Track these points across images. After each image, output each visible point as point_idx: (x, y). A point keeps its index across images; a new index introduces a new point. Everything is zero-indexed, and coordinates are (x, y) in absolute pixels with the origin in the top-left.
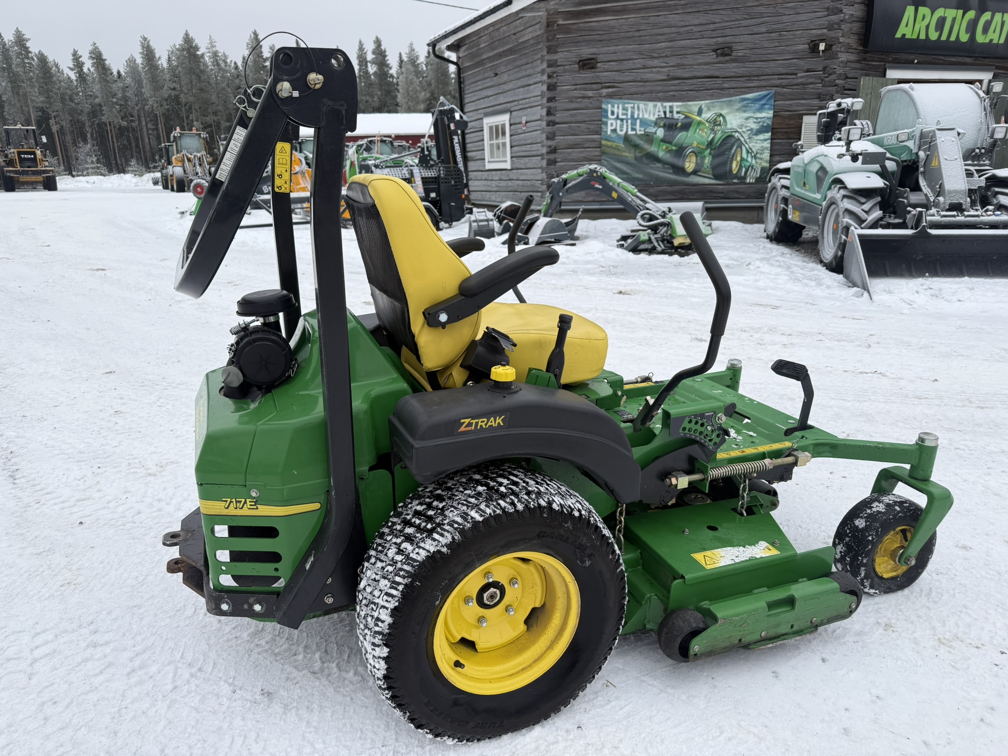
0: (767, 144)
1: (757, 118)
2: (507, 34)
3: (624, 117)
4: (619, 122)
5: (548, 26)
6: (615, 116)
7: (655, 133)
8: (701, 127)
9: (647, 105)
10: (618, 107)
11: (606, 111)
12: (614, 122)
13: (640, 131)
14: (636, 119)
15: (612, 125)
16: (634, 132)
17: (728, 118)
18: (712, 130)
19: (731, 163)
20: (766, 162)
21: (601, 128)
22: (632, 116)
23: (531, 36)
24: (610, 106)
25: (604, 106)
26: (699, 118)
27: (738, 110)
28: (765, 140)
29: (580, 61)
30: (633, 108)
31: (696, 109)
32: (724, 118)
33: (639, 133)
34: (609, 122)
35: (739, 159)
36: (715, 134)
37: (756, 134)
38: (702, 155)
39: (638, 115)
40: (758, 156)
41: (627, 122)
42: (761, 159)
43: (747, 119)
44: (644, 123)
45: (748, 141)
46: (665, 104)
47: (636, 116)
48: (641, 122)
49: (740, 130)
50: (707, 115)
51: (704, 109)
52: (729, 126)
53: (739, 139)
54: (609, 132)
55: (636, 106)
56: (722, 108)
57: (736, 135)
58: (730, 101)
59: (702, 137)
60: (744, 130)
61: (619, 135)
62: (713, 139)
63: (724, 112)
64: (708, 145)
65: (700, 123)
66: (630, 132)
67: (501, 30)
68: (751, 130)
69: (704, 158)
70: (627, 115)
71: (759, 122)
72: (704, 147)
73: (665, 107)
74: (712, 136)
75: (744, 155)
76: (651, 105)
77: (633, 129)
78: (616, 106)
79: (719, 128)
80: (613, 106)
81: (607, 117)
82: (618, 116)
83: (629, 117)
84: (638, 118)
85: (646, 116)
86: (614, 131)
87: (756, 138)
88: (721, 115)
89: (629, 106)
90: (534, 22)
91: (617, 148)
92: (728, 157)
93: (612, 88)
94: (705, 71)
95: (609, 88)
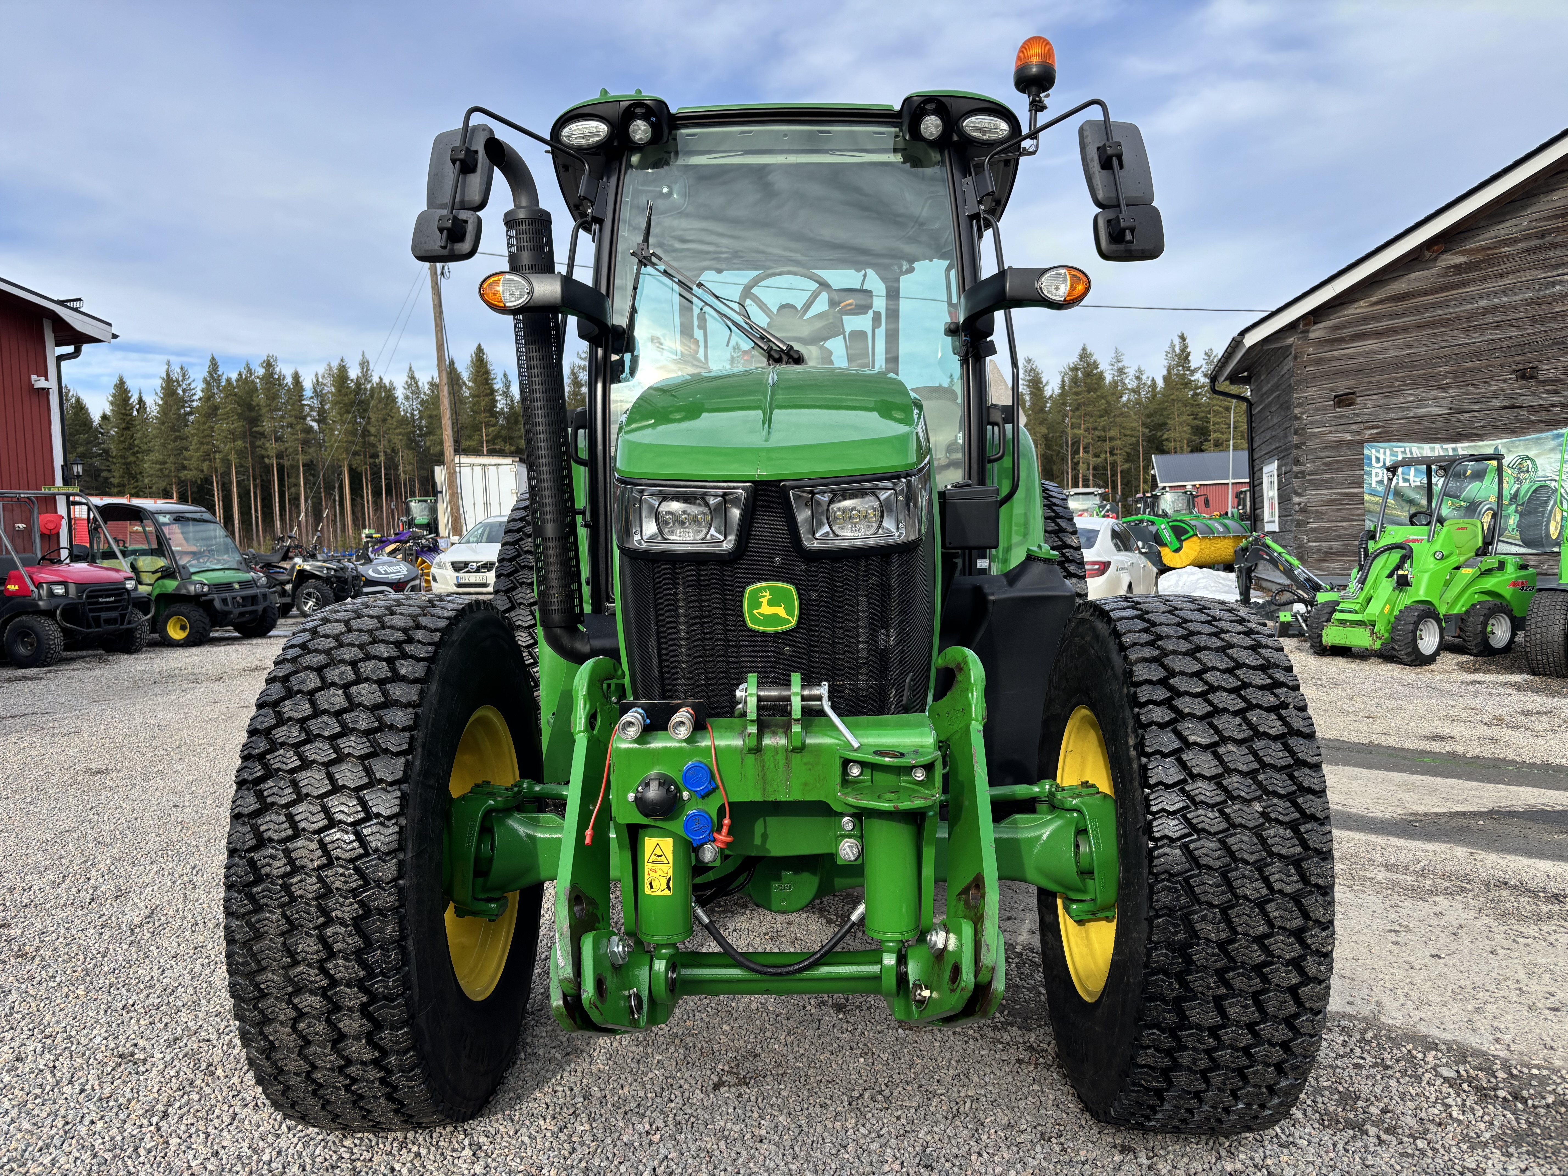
6: (1381, 464)
9: (1422, 448)
10: (1385, 453)
11: (1370, 459)
12: (1379, 471)
13: (1415, 481)
15: (1377, 475)
16: (1408, 484)
17: (1538, 461)
18: (1517, 478)
19: (1548, 524)
21: (1364, 480)
24: (1373, 451)
25: (1366, 452)
27: (1552, 450)
29: (1336, 397)
32: (1532, 460)
33: (1413, 484)
34: (1374, 472)
35: (1559, 518)
36: (1522, 483)
38: (1505, 513)
46: (1445, 446)
49: (1558, 478)
50: (1507, 459)
51: (1504, 451)
52: (1540, 473)
53: (1557, 490)
54: (1374, 485)
55: (1408, 447)
56: (1527, 449)
57: (1553, 484)
58: (1538, 439)
62: (1520, 490)
63: (1531, 454)
64: (1511, 499)
66: (1402, 484)
69: (1506, 517)
72: (1506, 502)
73: (1447, 450)
74: (1516, 486)
76: (1427, 447)
77: (1406, 480)
78: (1382, 451)
79: (1527, 475)
80: (1378, 451)
81: (1370, 465)
82: (1385, 463)
86: (1381, 482)
88: (1527, 458)
89: (1398, 449)
90: (1288, 353)
92: (1543, 517)
93: (1377, 427)
94: (1502, 400)
95: (1373, 428)
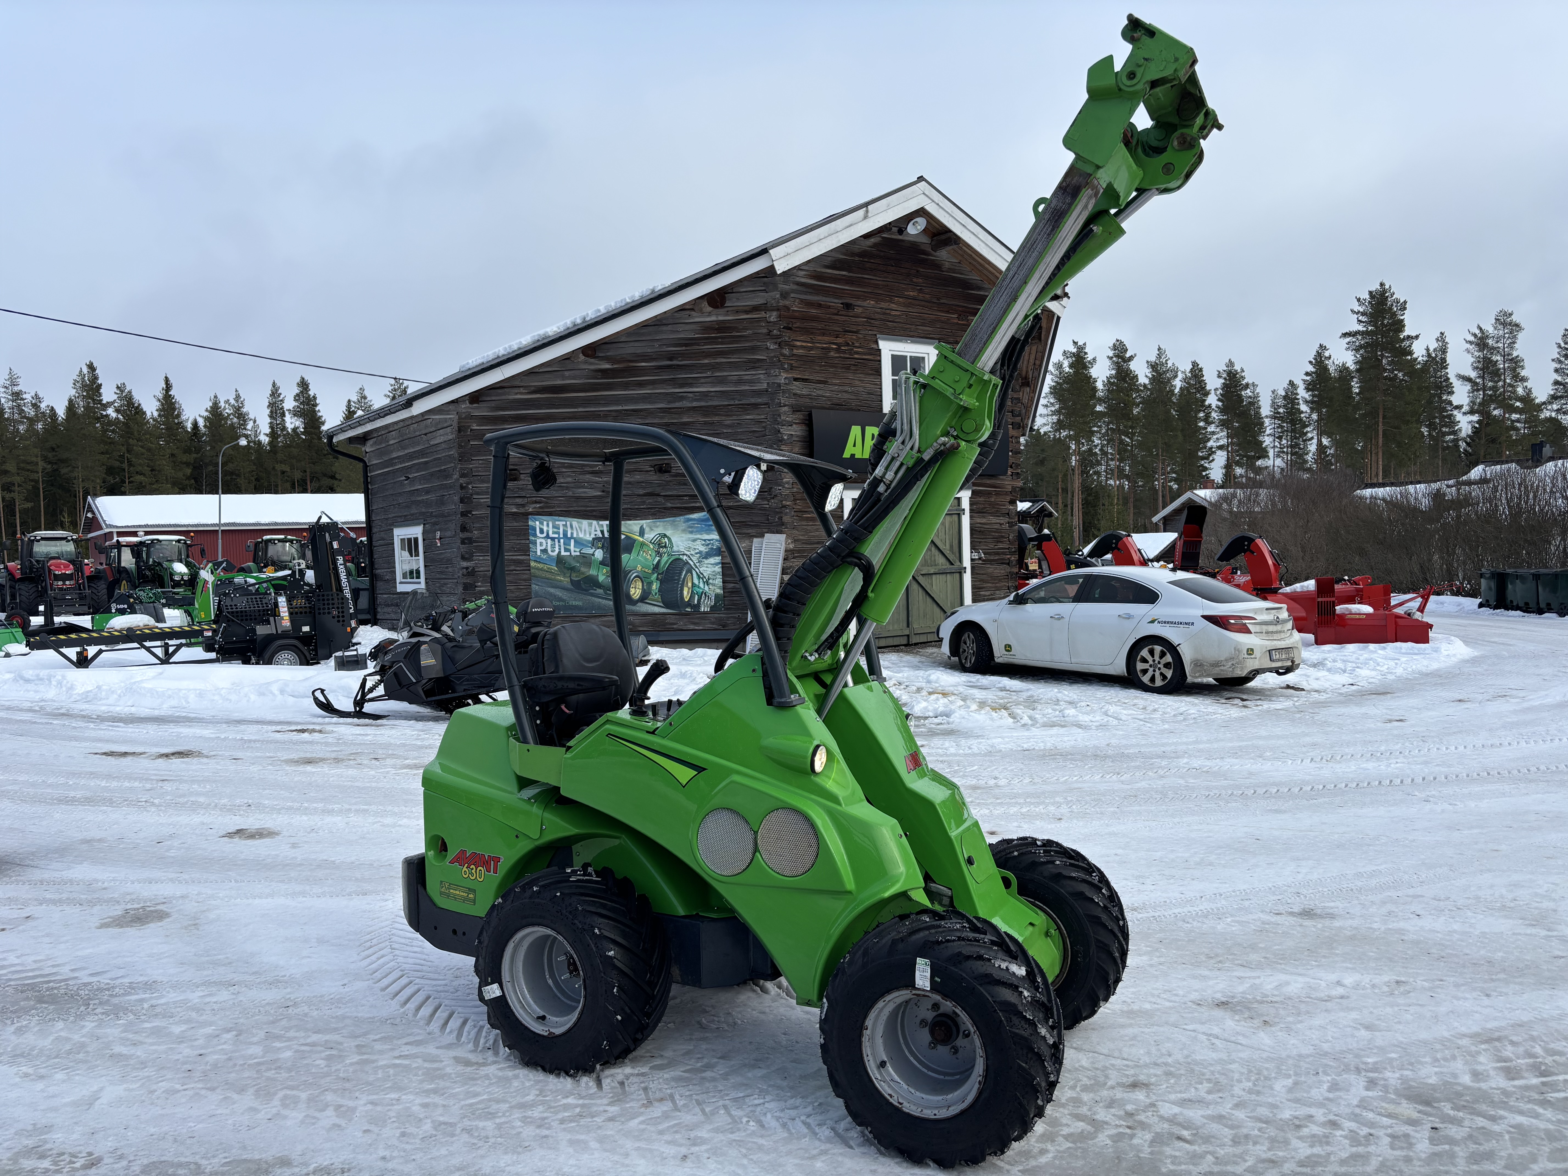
0: (718, 569)
1: (705, 540)
2: (418, 433)
3: (556, 536)
4: (549, 540)
5: (459, 431)
6: (545, 535)
7: (593, 555)
8: (645, 549)
9: (581, 523)
10: (548, 525)
11: (534, 529)
12: (543, 541)
13: (574, 551)
14: (570, 539)
15: (541, 544)
16: (568, 554)
17: (673, 540)
18: (658, 553)
19: (682, 590)
20: (719, 588)
21: (529, 547)
22: (565, 534)
23: (442, 439)
24: (537, 523)
25: (530, 523)
26: (641, 539)
27: (684, 531)
28: (717, 564)
30: (565, 526)
31: (637, 529)
32: (669, 539)
33: (573, 554)
34: (538, 541)
35: (690, 585)
36: (661, 556)
37: (706, 558)
38: (649, 580)
39: (572, 534)
40: (711, 581)
41: (559, 542)
42: (714, 585)
43: (694, 540)
44: (579, 542)
45: (697, 564)
46: (601, 523)
47: (569, 536)
48: (575, 541)
49: (688, 553)
50: (650, 536)
51: (647, 530)
52: (675, 549)
53: (688, 563)
54: (539, 553)
55: (568, 523)
56: (666, 529)
57: (685, 558)
58: (674, 521)
59: (646, 559)
60: (693, 553)
61: (550, 556)
62: (659, 561)
63: (668, 533)
64: (654, 569)
65: (643, 544)
66: (563, 553)
67: (411, 427)
68: (700, 552)
69: (650, 584)
70: (558, 533)
71: (708, 545)
72: (650, 571)
73: (602, 526)
74: (658, 558)
75: (696, 581)
76: (585, 523)
77: (566, 550)
78: (545, 523)
79: (664, 550)
80: (541, 523)
81: (535, 535)
82: (548, 534)
83: (561, 536)
84: (572, 537)
85: (581, 535)
86: (545, 551)
87: (706, 561)
88: (665, 536)
89: (561, 523)
90: (445, 425)
91: (549, 571)
92: (678, 583)
93: (540, 503)
94: (644, 488)
95: (536, 502)
